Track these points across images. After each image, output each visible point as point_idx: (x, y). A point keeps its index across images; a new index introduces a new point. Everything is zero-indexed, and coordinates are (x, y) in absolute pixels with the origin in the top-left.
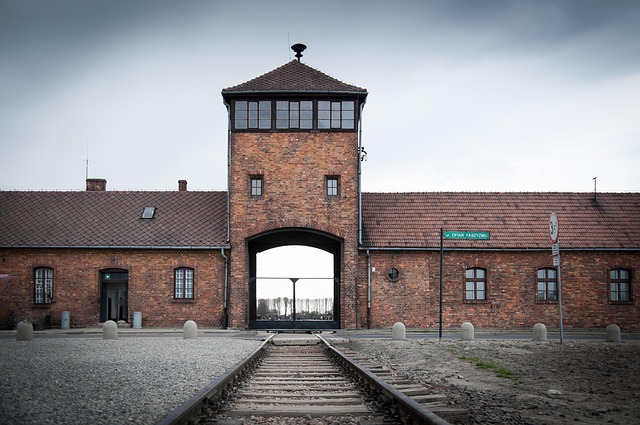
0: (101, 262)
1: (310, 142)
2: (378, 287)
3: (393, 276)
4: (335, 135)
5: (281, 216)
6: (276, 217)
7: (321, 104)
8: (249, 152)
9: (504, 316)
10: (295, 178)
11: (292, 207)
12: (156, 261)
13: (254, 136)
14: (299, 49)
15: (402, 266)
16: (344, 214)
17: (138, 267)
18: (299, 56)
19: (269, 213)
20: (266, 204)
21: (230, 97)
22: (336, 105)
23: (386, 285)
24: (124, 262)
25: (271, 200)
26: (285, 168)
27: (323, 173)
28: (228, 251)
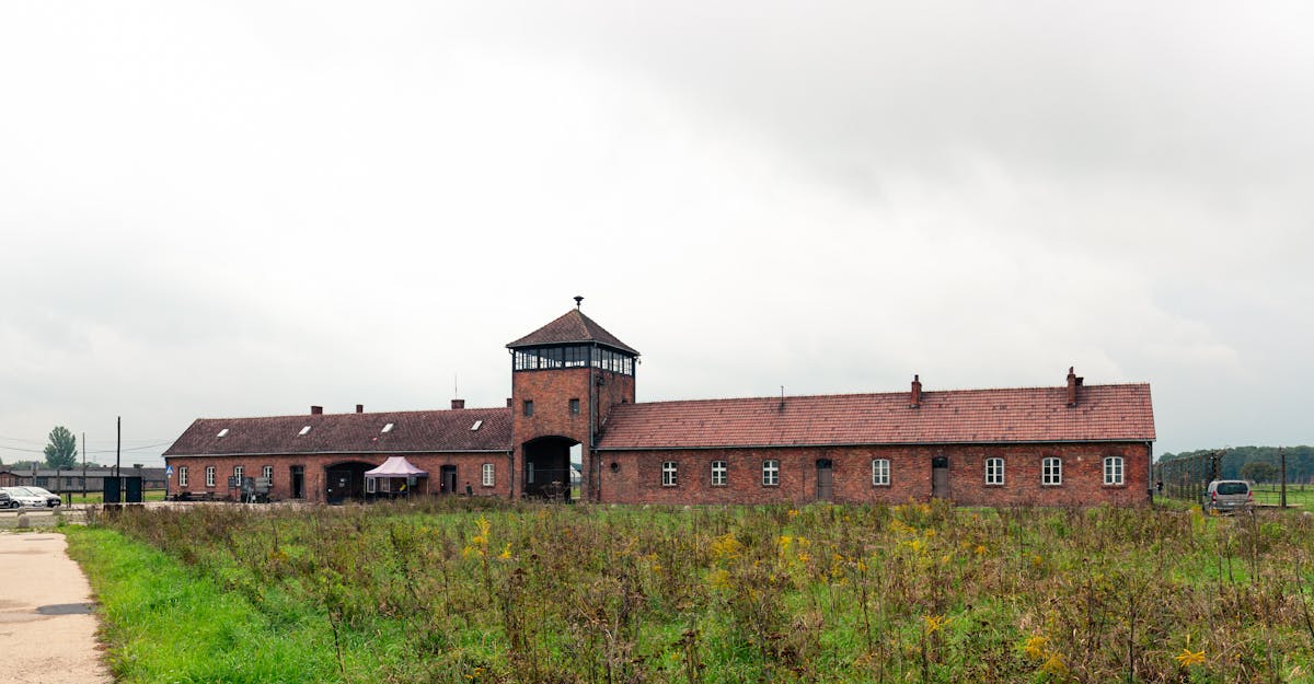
0: (442, 461)
1: (560, 376)
2: (607, 474)
3: (614, 466)
4: (576, 371)
5: (543, 428)
6: (540, 429)
7: (567, 349)
8: (524, 385)
9: (688, 497)
10: (552, 402)
11: (550, 421)
12: (472, 460)
13: (527, 374)
14: (579, 299)
15: (620, 460)
16: (581, 426)
17: (463, 465)
18: (579, 304)
19: (536, 426)
20: (534, 420)
21: (516, 348)
22: (576, 349)
23: (610, 474)
24: (454, 461)
25: (537, 417)
26: (546, 395)
27: (569, 397)
28: (511, 453)
